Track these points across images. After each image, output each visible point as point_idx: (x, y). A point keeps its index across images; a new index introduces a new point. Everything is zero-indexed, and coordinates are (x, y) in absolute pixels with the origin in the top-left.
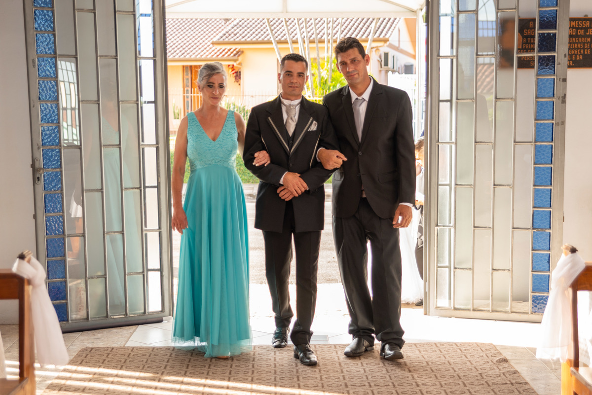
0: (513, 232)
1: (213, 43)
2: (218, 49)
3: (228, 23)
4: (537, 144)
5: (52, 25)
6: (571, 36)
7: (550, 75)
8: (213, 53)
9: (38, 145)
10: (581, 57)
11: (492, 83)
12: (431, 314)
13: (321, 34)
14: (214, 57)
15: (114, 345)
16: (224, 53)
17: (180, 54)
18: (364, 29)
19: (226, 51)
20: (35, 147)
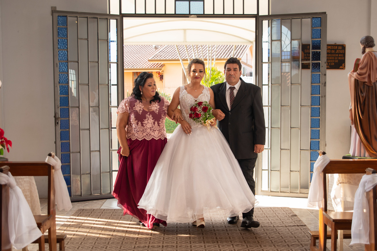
0: (300, 151)
1: (149, 61)
2: (152, 63)
3: (157, 51)
4: (312, 107)
5: (67, 46)
6: (328, 53)
7: (318, 72)
8: (149, 66)
9: (58, 106)
10: (333, 64)
11: (289, 77)
12: (259, 194)
13: (206, 56)
14: (149, 67)
15: (94, 208)
16: (154, 66)
17: (131, 66)
18: (228, 53)
19: (156, 64)
20: (56, 107)
